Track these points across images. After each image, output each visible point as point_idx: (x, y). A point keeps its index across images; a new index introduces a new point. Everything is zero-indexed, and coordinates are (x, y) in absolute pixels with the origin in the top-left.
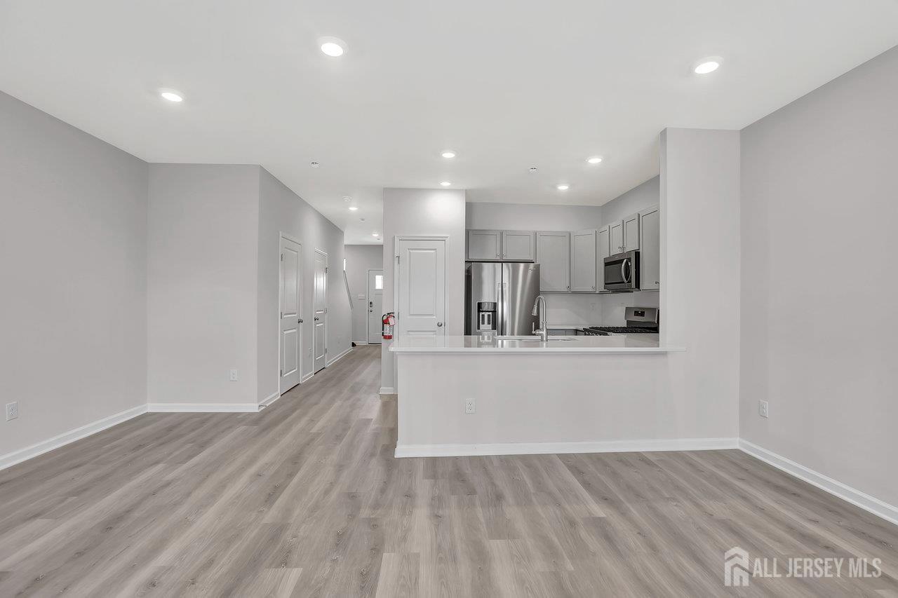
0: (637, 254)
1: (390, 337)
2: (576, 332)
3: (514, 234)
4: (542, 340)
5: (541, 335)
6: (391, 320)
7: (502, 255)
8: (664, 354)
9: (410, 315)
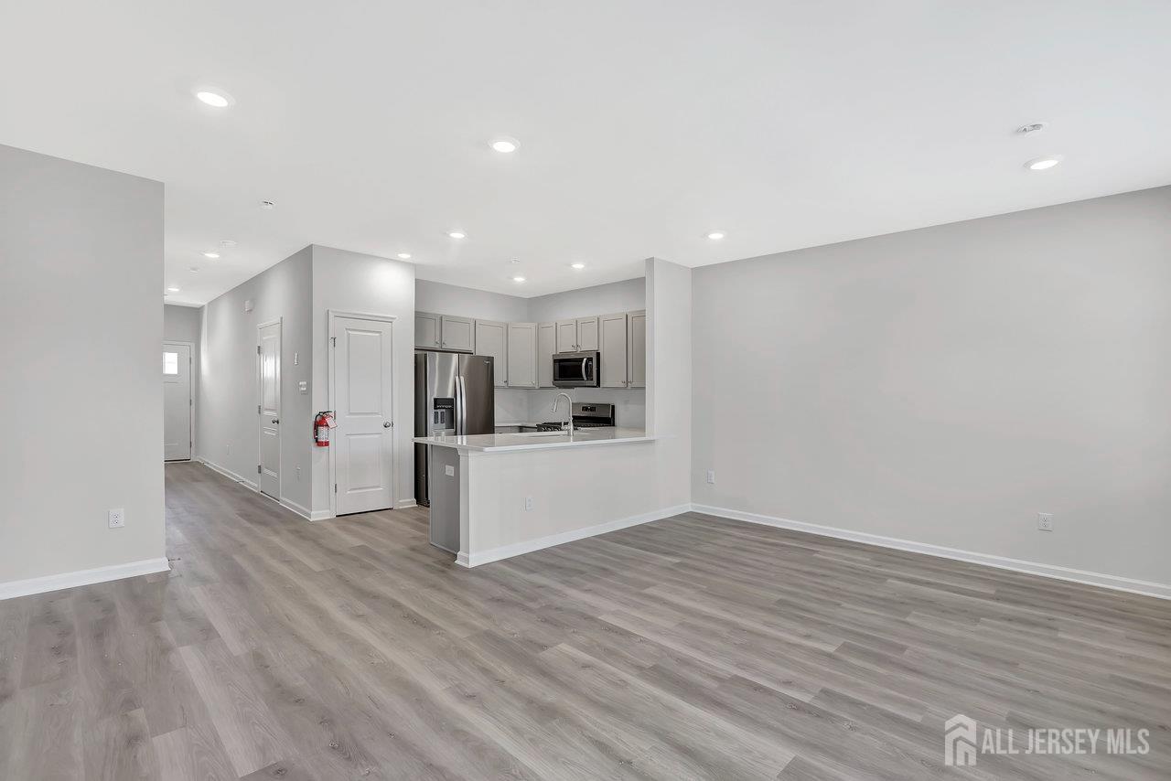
0: (598, 354)
1: (327, 444)
2: (521, 429)
3: (455, 320)
4: (569, 435)
5: (568, 430)
6: (329, 421)
7: (442, 343)
8: (651, 442)
9: (351, 414)
